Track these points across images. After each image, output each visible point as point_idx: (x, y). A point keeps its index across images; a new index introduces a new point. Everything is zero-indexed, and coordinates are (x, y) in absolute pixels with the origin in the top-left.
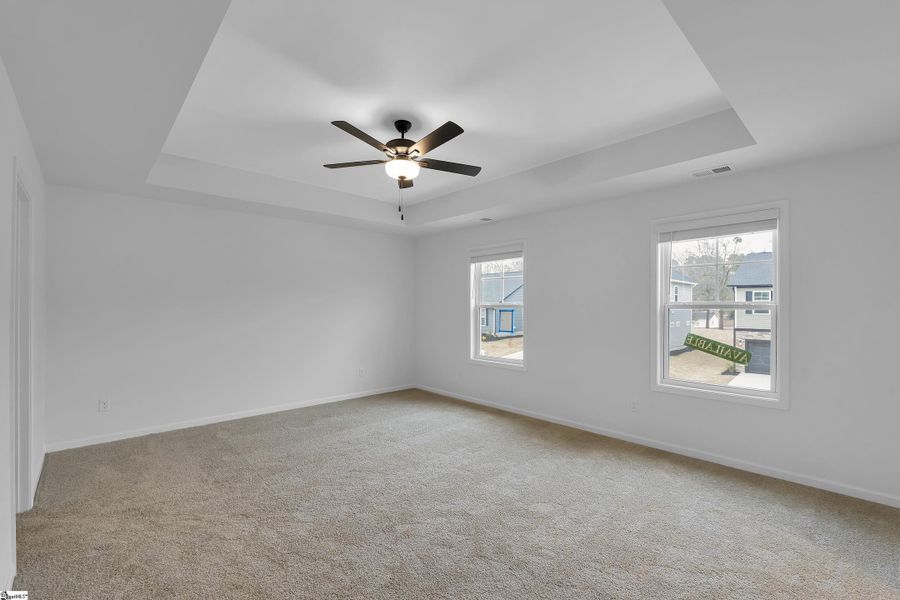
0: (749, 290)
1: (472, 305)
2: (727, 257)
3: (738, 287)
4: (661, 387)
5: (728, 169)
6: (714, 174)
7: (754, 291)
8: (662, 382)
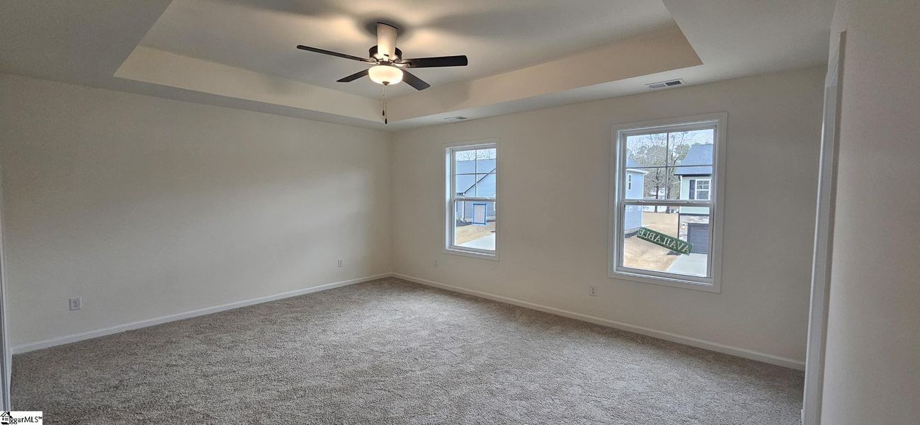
0: (692, 178)
1: (448, 197)
2: (675, 147)
3: (684, 176)
4: (615, 274)
5: (679, 82)
6: (667, 87)
7: (697, 179)
8: (617, 270)
